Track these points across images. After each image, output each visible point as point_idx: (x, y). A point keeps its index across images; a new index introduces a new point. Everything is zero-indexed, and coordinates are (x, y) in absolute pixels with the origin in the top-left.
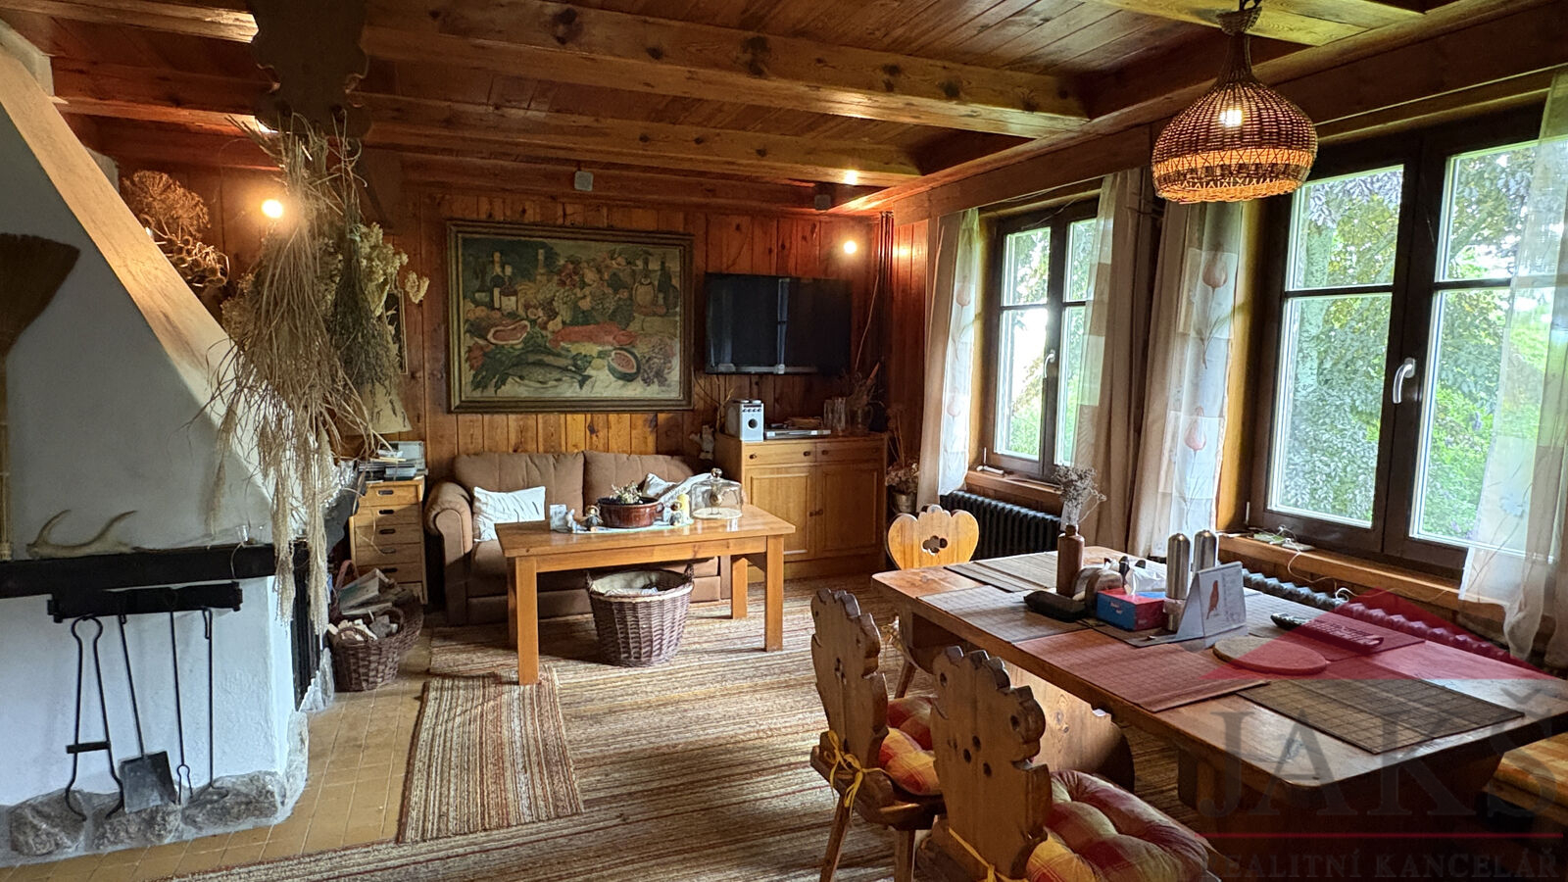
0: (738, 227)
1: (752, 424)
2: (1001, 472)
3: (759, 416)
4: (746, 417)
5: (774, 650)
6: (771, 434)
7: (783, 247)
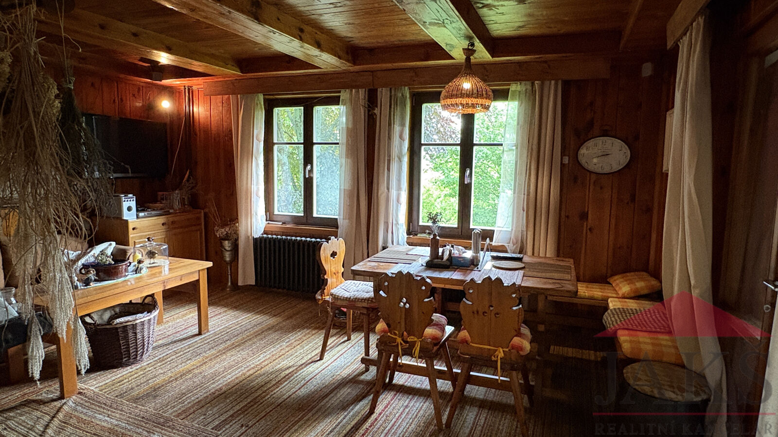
0: (93, 85)
1: (129, 209)
2: (281, 223)
3: (133, 204)
4: (125, 205)
5: (205, 334)
6: (141, 214)
7: (122, 99)
